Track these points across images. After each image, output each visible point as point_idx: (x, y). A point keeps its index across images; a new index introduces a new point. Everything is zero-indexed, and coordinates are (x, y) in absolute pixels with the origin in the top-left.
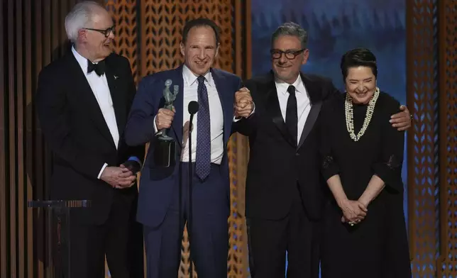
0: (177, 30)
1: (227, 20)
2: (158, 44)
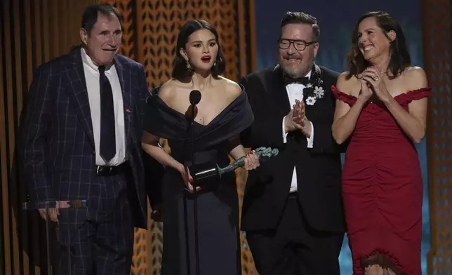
0: (176, 26)
1: (229, 14)
2: (156, 41)
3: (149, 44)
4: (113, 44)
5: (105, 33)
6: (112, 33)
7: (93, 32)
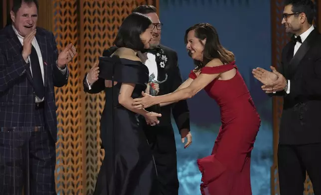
3: (87, 31)
4: (31, 22)
5: (25, 15)
6: (30, 16)
7: (18, 13)
